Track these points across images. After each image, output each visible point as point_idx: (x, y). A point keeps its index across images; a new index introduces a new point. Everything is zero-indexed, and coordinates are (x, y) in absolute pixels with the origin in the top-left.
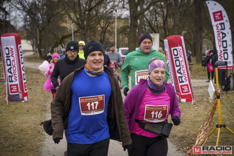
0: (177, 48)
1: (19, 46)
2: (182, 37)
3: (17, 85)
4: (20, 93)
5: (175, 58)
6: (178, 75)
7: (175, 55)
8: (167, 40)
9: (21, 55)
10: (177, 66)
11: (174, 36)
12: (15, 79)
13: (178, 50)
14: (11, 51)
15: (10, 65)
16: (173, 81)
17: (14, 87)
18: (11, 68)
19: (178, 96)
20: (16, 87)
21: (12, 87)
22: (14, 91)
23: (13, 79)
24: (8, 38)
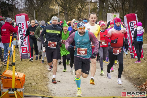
0: (133, 22)
1: (27, 22)
2: (136, 15)
3: (26, 48)
4: (29, 53)
5: (131, 29)
7: (131, 27)
8: (126, 17)
11: (131, 14)
12: (25, 44)
14: (22, 25)
15: (22, 34)
16: (130, 44)
17: (24, 49)
18: (22, 36)
19: (133, 54)
20: (25, 49)
21: (23, 49)
22: (25, 51)
23: (24, 44)
24: (21, 16)
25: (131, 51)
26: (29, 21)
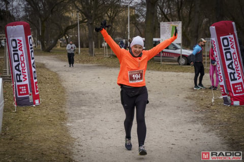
0: (228, 36)
1: (29, 37)
2: (234, 23)
3: (26, 85)
4: (30, 95)
5: (225, 49)
6: (229, 71)
7: (225, 46)
8: (214, 27)
9: (31, 48)
10: (228, 60)
12: (24, 78)
13: (229, 39)
14: (19, 43)
15: (18, 61)
16: (222, 78)
17: (22, 88)
18: (19, 64)
19: (229, 98)
20: (25, 87)
21: (20, 88)
22: (23, 92)
23: (22, 79)
24: (15, 27)
25: (224, 91)
26: (31, 36)
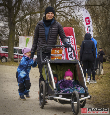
2: (73, 29)
13: (71, 39)
